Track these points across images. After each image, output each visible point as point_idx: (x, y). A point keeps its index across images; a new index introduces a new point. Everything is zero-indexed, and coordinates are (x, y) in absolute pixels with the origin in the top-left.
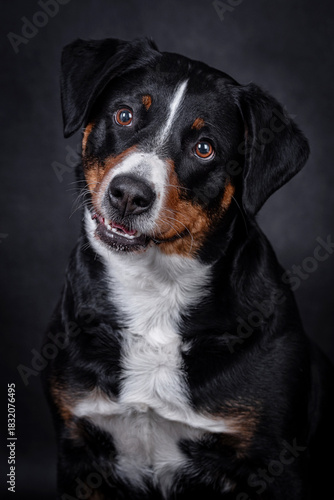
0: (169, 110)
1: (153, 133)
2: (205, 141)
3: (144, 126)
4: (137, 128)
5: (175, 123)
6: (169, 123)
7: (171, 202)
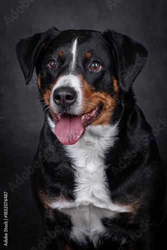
0: (72, 54)
1: (68, 66)
2: (95, 62)
3: (62, 65)
4: (59, 67)
5: (77, 58)
6: (74, 59)
7: (87, 95)
